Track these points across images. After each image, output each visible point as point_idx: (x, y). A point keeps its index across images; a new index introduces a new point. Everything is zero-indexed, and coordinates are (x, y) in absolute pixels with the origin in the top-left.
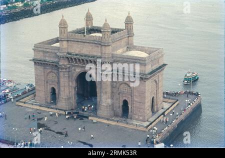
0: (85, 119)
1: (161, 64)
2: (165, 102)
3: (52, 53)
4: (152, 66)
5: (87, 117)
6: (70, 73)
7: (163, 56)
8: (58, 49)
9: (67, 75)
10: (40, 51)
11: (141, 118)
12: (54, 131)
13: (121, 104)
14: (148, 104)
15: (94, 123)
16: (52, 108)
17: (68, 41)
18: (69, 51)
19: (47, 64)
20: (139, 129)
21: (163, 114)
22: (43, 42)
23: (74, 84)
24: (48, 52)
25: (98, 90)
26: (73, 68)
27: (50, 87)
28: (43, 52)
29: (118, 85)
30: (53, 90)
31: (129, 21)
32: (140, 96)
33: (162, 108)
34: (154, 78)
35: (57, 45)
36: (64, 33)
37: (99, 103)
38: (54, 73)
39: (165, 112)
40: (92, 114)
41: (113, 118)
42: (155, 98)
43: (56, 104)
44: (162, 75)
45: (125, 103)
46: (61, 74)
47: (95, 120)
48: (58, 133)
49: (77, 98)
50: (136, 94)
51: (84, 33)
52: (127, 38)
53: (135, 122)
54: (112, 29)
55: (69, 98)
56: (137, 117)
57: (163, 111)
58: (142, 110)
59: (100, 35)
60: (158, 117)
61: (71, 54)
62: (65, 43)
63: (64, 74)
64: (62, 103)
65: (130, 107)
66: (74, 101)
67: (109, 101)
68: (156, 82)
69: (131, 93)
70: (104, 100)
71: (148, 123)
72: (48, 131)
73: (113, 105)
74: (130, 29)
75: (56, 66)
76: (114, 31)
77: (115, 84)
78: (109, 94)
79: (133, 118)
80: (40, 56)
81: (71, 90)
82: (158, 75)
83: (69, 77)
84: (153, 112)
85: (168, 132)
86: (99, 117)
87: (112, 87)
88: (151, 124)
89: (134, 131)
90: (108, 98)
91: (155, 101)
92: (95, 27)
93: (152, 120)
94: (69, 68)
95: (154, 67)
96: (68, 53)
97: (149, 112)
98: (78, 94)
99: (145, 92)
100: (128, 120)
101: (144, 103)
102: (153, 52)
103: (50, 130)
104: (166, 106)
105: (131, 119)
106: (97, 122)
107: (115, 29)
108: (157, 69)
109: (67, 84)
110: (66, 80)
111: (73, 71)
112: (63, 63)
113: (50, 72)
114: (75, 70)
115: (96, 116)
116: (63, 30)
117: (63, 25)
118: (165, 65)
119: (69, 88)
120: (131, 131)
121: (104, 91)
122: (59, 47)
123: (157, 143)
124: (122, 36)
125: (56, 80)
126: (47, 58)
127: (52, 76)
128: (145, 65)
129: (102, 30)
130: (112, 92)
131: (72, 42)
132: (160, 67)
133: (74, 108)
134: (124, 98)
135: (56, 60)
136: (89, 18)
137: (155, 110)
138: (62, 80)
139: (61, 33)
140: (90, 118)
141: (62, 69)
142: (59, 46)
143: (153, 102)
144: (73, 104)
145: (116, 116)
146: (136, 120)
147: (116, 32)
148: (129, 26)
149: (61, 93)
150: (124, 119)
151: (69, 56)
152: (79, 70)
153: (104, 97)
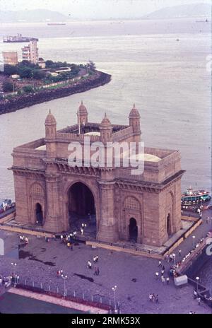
0: (82, 245)
1: (178, 170)
2: (185, 220)
3: (36, 158)
4: (166, 173)
5: (84, 242)
6: (60, 184)
7: (179, 159)
8: (45, 153)
9: (56, 187)
10: (20, 157)
11: (154, 242)
12: (41, 261)
13: (128, 223)
14: (163, 223)
15: (93, 249)
16: (38, 231)
17: (56, 142)
18: (59, 155)
19: (30, 173)
20: (153, 257)
21: (183, 236)
22: (25, 145)
23: (65, 198)
24: (30, 158)
25: (96, 206)
26: (64, 178)
27: (34, 203)
28: (25, 157)
29: (122, 199)
30: (39, 206)
31: (134, 116)
32: (152, 212)
33: (181, 229)
34: (171, 188)
35: (43, 148)
36: (52, 132)
37: (99, 222)
38: (40, 184)
39: (185, 233)
40: (90, 238)
41: (118, 243)
42: (171, 216)
43: (42, 225)
44: (179, 185)
45: (133, 222)
46: (49, 186)
47: (94, 245)
48: (46, 263)
49: (69, 217)
50: (146, 210)
51: (77, 132)
52: (132, 138)
53: (147, 248)
54: (113, 126)
55: (59, 217)
56: (149, 241)
57: (182, 232)
58: (154, 232)
59: (98, 134)
60: (177, 241)
61: (61, 160)
62: (53, 145)
63: (52, 186)
64: (51, 225)
65: (139, 227)
66: (65, 221)
67: (112, 220)
68: (172, 194)
69: (140, 209)
70: (104, 219)
71: (164, 249)
72: (34, 262)
73: (116, 224)
74: (136, 126)
75: (42, 176)
76: (116, 129)
77: (118, 197)
78: (111, 211)
79: (144, 242)
80: (21, 163)
81: (61, 206)
82: (173, 184)
83: (59, 189)
84: (170, 234)
85: (191, 260)
86: (100, 242)
87: (115, 201)
88: (167, 250)
89: (146, 259)
90: (111, 216)
91: (171, 219)
92: (91, 124)
93: (168, 244)
94: (59, 177)
95: (169, 175)
96: (58, 159)
97: (163, 233)
98: (70, 212)
99: (158, 207)
100: (138, 245)
101: (157, 222)
102: (167, 155)
103: (36, 260)
104: (186, 225)
105: (141, 243)
106: (97, 249)
107: (117, 126)
108: (173, 177)
109: (56, 198)
110: (55, 194)
111: (64, 182)
112: (51, 171)
113: (34, 183)
114: (66, 180)
115: (95, 240)
116: (50, 129)
117: (50, 123)
118: (182, 172)
119: (59, 204)
120: (142, 259)
121: (104, 207)
122: (45, 151)
123: (178, 275)
124: (126, 135)
125: (43, 193)
126: (30, 166)
127: (37, 189)
128: (157, 172)
129: (101, 128)
130: (116, 208)
131: (63, 144)
132: (177, 175)
133: (66, 230)
134: (131, 216)
135: (43, 167)
136: (83, 112)
137: (172, 231)
138: (49, 194)
139: (47, 133)
140: (87, 243)
141: (50, 179)
142: (45, 149)
143: (168, 220)
144: (65, 224)
145: (121, 239)
146: (148, 244)
147: (119, 130)
148: (135, 122)
149: (50, 210)
150: (132, 243)
151: (59, 162)
152: (71, 180)
153: (104, 214)
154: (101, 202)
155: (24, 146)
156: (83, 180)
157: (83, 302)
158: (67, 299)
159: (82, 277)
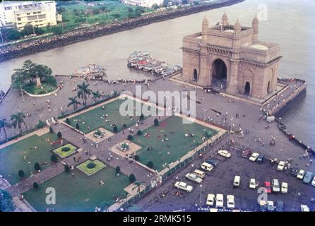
0: (217, 94)
1: (278, 56)
2: (278, 86)
3: (195, 43)
4: (270, 57)
6: (208, 59)
7: (279, 50)
8: (201, 40)
9: (206, 61)
10: (187, 42)
11: (259, 96)
13: (245, 85)
14: (265, 86)
15: (223, 97)
16: (193, 84)
17: (208, 35)
19: (192, 52)
20: (256, 104)
21: (276, 94)
23: (210, 67)
24: (193, 43)
25: (228, 73)
27: (193, 69)
28: (190, 42)
29: (243, 70)
30: (195, 71)
31: (255, 22)
32: (259, 79)
33: (276, 90)
34: (272, 66)
35: (200, 37)
36: (206, 29)
37: (228, 82)
38: (197, 58)
40: (222, 91)
41: (238, 95)
42: (271, 83)
43: (196, 81)
44: (278, 65)
45: (248, 84)
46: (202, 59)
47: (224, 95)
48: (196, 102)
49: (212, 78)
50: (256, 78)
51: (220, 29)
52: (253, 35)
53: (254, 99)
55: (206, 78)
56: (255, 95)
57: (275, 92)
58: (260, 91)
59: (232, 31)
61: (210, 45)
62: (206, 36)
63: (204, 60)
64: (201, 81)
65: (251, 87)
66: (209, 80)
67: (236, 82)
68: (273, 70)
69: (253, 77)
70: (232, 81)
71: (264, 101)
73: (238, 85)
74: (256, 28)
76: (243, 29)
77: (241, 69)
78: (236, 77)
79: (252, 96)
80: (187, 45)
82: (274, 64)
84: (268, 92)
85: (279, 108)
86: (227, 93)
87: (239, 70)
88: (266, 101)
89: (253, 105)
90: (235, 80)
92: (229, 25)
93: (267, 98)
94: (208, 55)
95: (272, 58)
96: (208, 44)
97: (264, 91)
98: (213, 75)
99: (263, 77)
100: (249, 97)
101: (262, 85)
102: (272, 47)
104: (279, 88)
106: (226, 97)
107: (245, 27)
108: (274, 60)
109: (205, 67)
110: (205, 64)
111: (210, 58)
112: (204, 51)
113: (194, 57)
114: (212, 57)
115: (225, 92)
116: (205, 27)
117: (205, 23)
118: (280, 57)
119: (207, 71)
121: (232, 74)
123: (270, 116)
124: (249, 33)
125: (198, 63)
126: (192, 47)
127: (195, 61)
128: (265, 56)
129: (234, 28)
130: (238, 76)
131: (212, 36)
132: (277, 59)
133: (209, 85)
134: (247, 81)
135: (199, 49)
136: (225, 18)
137: (270, 91)
138: (202, 64)
139: (203, 29)
140: (220, 93)
141: (202, 55)
143: (269, 85)
144: (209, 82)
145: (240, 93)
146: (256, 97)
147: (245, 29)
148: (255, 26)
149: (201, 73)
150: (245, 96)
151: (208, 46)
152: (215, 57)
153: (232, 78)
154: (230, 71)
155: (190, 36)
156: (221, 58)
157: (213, 125)
158: (206, 122)
159: (215, 111)
